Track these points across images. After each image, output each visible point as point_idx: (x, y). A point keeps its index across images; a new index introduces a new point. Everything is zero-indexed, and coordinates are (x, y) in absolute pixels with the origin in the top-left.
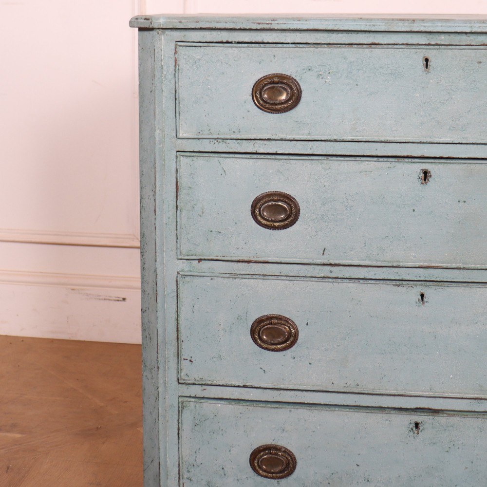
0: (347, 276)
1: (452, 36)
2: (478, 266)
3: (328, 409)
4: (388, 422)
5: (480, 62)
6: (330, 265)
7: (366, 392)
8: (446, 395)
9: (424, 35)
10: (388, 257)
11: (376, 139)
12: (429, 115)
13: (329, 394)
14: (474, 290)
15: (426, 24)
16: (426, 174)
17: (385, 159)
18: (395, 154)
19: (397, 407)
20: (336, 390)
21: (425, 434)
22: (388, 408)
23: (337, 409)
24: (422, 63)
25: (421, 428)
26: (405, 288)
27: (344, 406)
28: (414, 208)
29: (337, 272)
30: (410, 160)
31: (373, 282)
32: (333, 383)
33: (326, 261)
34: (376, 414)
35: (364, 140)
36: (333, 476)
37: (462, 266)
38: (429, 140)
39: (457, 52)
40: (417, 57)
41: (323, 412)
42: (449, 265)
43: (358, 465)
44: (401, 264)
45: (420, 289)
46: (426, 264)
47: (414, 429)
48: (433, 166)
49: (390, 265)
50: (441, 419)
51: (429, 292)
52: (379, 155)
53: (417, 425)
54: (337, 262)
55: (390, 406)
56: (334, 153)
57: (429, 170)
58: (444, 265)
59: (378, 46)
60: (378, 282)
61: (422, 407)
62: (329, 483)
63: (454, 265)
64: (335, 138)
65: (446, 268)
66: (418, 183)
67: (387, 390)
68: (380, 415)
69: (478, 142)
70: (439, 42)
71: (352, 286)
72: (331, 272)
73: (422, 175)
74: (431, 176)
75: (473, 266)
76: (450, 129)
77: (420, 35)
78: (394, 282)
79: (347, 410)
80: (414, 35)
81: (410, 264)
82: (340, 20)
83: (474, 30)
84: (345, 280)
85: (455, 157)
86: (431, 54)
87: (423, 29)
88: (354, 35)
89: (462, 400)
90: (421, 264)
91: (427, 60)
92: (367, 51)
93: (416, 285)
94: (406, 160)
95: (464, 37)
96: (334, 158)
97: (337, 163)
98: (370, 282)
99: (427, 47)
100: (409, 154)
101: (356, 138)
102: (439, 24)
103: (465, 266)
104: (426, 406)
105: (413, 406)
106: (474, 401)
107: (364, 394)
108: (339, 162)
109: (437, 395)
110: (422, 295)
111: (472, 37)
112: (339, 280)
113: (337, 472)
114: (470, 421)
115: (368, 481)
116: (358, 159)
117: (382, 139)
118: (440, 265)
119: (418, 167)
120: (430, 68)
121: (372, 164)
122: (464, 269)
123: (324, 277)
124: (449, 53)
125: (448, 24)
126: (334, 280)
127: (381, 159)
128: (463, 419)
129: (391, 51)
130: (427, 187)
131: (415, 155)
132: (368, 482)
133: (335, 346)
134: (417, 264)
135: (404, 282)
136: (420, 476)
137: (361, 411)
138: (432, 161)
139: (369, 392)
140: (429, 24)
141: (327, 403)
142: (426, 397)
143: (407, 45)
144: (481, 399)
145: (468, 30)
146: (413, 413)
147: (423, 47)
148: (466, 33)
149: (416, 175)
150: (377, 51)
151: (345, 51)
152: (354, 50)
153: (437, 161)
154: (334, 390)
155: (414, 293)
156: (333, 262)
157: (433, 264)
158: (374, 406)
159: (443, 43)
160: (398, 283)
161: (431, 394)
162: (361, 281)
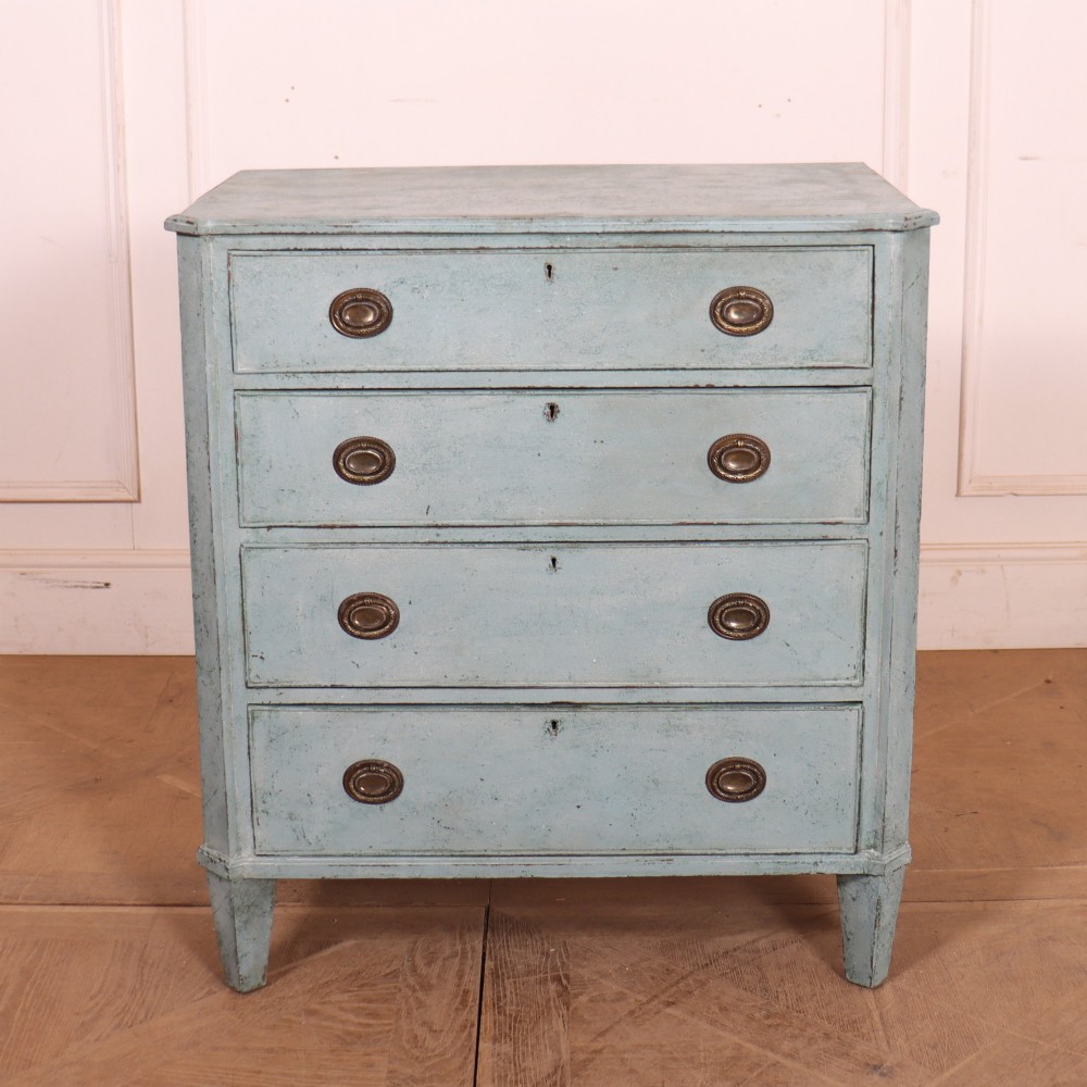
0: (458, 539)
1: (580, 237)
2: (622, 521)
3: (440, 710)
4: (518, 722)
5: (616, 269)
6: (437, 526)
7: (488, 686)
8: (589, 684)
9: (546, 236)
10: (510, 513)
11: (489, 367)
12: (555, 335)
13: (442, 690)
15: (547, 224)
16: (553, 409)
17: (501, 392)
18: (513, 386)
19: (528, 702)
20: (450, 685)
21: (564, 735)
22: (517, 704)
23: (453, 709)
24: (543, 271)
25: (560, 728)
26: (531, 552)
27: (461, 704)
28: (541, 452)
29: (445, 535)
30: (532, 392)
31: (491, 546)
32: (445, 676)
33: (430, 522)
34: (502, 713)
35: (474, 368)
36: (451, 795)
37: (601, 521)
38: (555, 366)
39: (587, 256)
40: (537, 265)
42: (586, 522)
43: (482, 780)
44: (526, 523)
45: (550, 552)
46: (557, 521)
47: (551, 729)
48: (562, 398)
49: (511, 523)
50: (584, 716)
51: (563, 556)
52: (493, 386)
53: (554, 724)
54: (445, 522)
55: (519, 702)
56: (436, 387)
57: (557, 403)
58: (580, 522)
59: (488, 252)
60: (498, 546)
61: (559, 700)
62: (446, 805)
63: (592, 521)
64: (437, 367)
65: (582, 525)
66: (543, 420)
67: (514, 681)
68: (507, 714)
69: (616, 367)
70: (564, 245)
71: (465, 551)
72: (438, 535)
73: (548, 410)
74: (558, 411)
75: (615, 521)
76: (580, 352)
77: (539, 237)
78: (518, 546)
79: (466, 709)
80: (533, 237)
81: (536, 522)
82: (440, 220)
83: (606, 230)
84: (456, 545)
85: (589, 386)
86: (556, 260)
87: (543, 230)
88: (457, 238)
89: (610, 690)
90: (551, 521)
91: (549, 267)
92: (474, 257)
93: (545, 548)
94: (528, 392)
95: (596, 238)
96: (437, 393)
97: (440, 398)
98: (487, 545)
99: (549, 251)
100: (531, 385)
101: (464, 367)
102: (564, 223)
103: (606, 522)
104: (565, 700)
105: (549, 701)
106: (624, 690)
107: (486, 688)
108: (443, 398)
109: (577, 684)
110: (554, 560)
111: (605, 238)
112: (449, 546)
113: (456, 790)
114: (621, 716)
115: (496, 799)
116: (467, 392)
117: (497, 367)
118: (575, 521)
119: (543, 401)
120: (554, 277)
121: (486, 398)
122: (605, 525)
123: (429, 543)
124: (577, 257)
125: (575, 223)
126: (442, 546)
127: (496, 392)
128: (611, 714)
129: (504, 257)
130: (552, 424)
131: (539, 386)
132: (496, 801)
133: (446, 629)
134: (546, 522)
135: (530, 545)
136: (562, 789)
137: (483, 709)
138: (560, 392)
139: (492, 685)
140: (552, 223)
141: (440, 702)
142: (564, 688)
143: (524, 248)
144: (634, 687)
145: (600, 230)
146: (548, 709)
147: (544, 251)
148: (597, 234)
149: (541, 410)
150: (487, 258)
151: (445, 257)
152: (458, 256)
153: (566, 392)
154: (447, 685)
155: (543, 558)
156: (439, 523)
157: (566, 521)
159: (569, 246)
160: (523, 545)
161: (571, 684)
162: (477, 546)
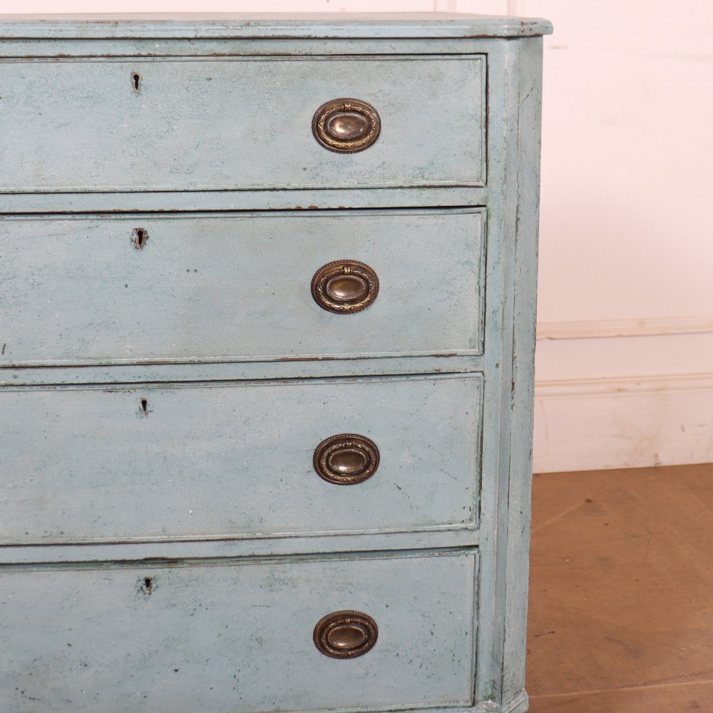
0: (38, 381)
1: (171, 43)
2: (219, 358)
3: (22, 570)
4: (107, 581)
5: (210, 79)
6: (14, 367)
7: (74, 542)
8: (185, 537)
9: (132, 42)
10: (94, 352)
11: (70, 188)
12: (142, 153)
13: (23, 548)
14: (215, 391)
15: (133, 28)
16: (141, 236)
17: (84, 217)
18: (96, 209)
19: (119, 559)
20: (32, 543)
21: (161, 592)
22: (106, 562)
23: (35, 569)
24: (129, 82)
25: (154, 585)
26: (119, 394)
27: (44, 563)
28: (127, 282)
29: (24, 377)
30: (118, 216)
31: (74, 388)
32: (27, 533)
33: (7, 363)
34: (90, 572)
35: (53, 190)
36: (36, 662)
37: (196, 359)
38: (143, 187)
39: (177, 65)
40: (122, 73)
41: (16, 574)
42: (179, 359)
43: (70, 645)
44: (113, 361)
45: (140, 394)
46: (147, 359)
47: (145, 588)
48: (151, 223)
49: (97, 362)
50: (181, 572)
51: (154, 398)
52: (75, 210)
53: (148, 582)
54: (23, 363)
55: (109, 559)
56: (12, 211)
57: (145, 229)
58: (172, 359)
59: (67, 60)
60: (82, 388)
61: (153, 556)
62: (31, 674)
63: (186, 359)
64: (12, 189)
65: (175, 363)
66: (130, 247)
67: (102, 536)
68: (95, 572)
69: (210, 189)
70: (152, 52)
71: (46, 395)
72: (15, 377)
73: (136, 236)
74: (148, 237)
75: (211, 358)
76: (171, 172)
77: (125, 43)
78: (104, 387)
79: (50, 569)
80: (118, 43)
81: (124, 361)
82: (14, 24)
83: (199, 35)
84: (35, 388)
85: (180, 210)
86: (143, 69)
87: (129, 34)
88: (34, 45)
89: (208, 543)
90: (141, 360)
91: (136, 77)
92: (53, 66)
93: (135, 389)
94: (113, 216)
95: (187, 44)
96: (12, 217)
97: (16, 224)
98: (70, 388)
99: (136, 59)
100: (117, 208)
101: (42, 189)
102: (152, 27)
103: (201, 359)
104: (159, 555)
105: (141, 556)
106: (223, 543)
107: (71, 544)
108: (19, 223)
109: (172, 538)
110: (144, 403)
111: (198, 45)
112: (27, 388)
113: (41, 658)
114: (220, 571)
115: (86, 665)
116: (46, 217)
117: (78, 188)
118: (167, 359)
119: (129, 226)
120: (142, 88)
121: (66, 224)
122: (200, 363)
123: (6, 385)
124: (167, 66)
125: (164, 27)
126: (20, 388)
127: (77, 217)
128: (210, 569)
129: (86, 66)
130: (143, 252)
131: (125, 209)
132: (86, 668)
133: (27, 481)
134: (135, 360)
135: (117, 386)
136: (157, 652)
137: (69, 568)
138: (149, 216)
139: (79, 542)
140: (138, 28)
141: (21, 562)
142: (158, 542)
143: (108, 56)
144: (234, 539)
145: (191, 35)
146: (141, 566)
147: (130, 59)
148: (189, 39)
149: (127, 237)
150: (67, 66)
151: (23, 67)
152: (34, 65)
153: (155, 216)
154: (29, 543)
155: (131, 401)
156: (17, 363)
157: (157, 359)
158: (87, 560)
159: (158, 53)
160: (109, 387)
161: (165, 538)
162: (58, 388)
